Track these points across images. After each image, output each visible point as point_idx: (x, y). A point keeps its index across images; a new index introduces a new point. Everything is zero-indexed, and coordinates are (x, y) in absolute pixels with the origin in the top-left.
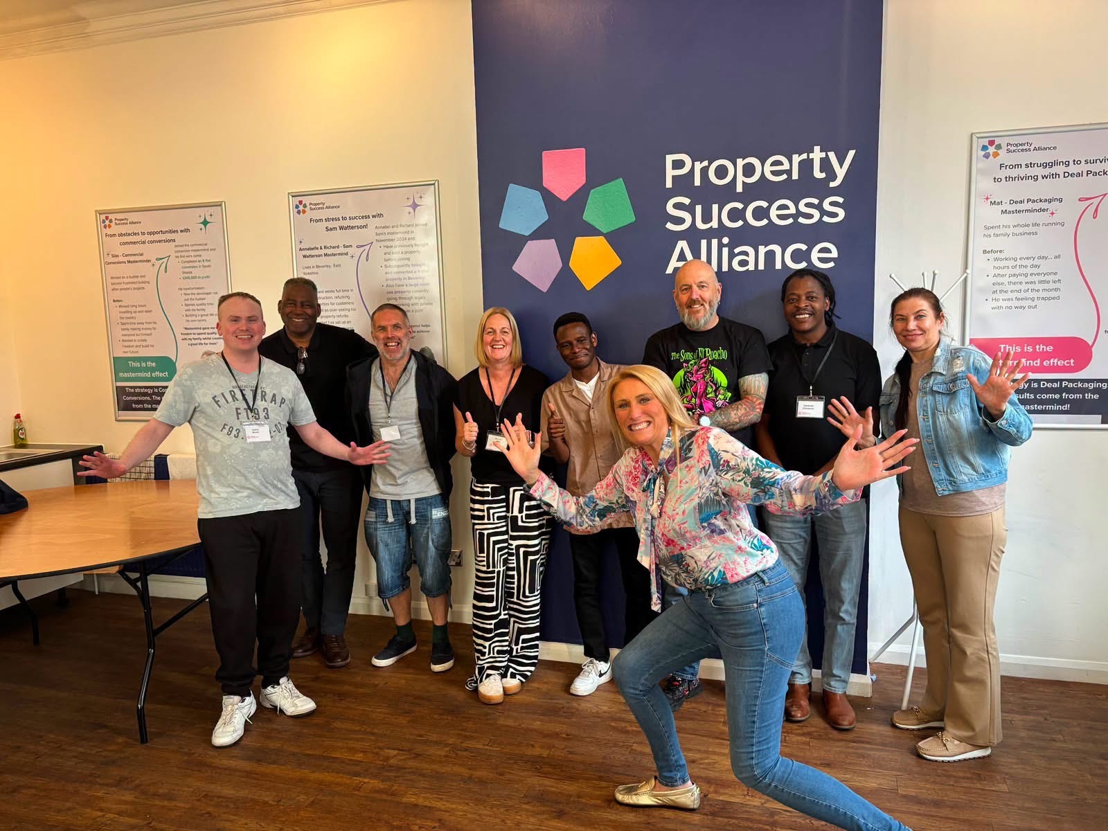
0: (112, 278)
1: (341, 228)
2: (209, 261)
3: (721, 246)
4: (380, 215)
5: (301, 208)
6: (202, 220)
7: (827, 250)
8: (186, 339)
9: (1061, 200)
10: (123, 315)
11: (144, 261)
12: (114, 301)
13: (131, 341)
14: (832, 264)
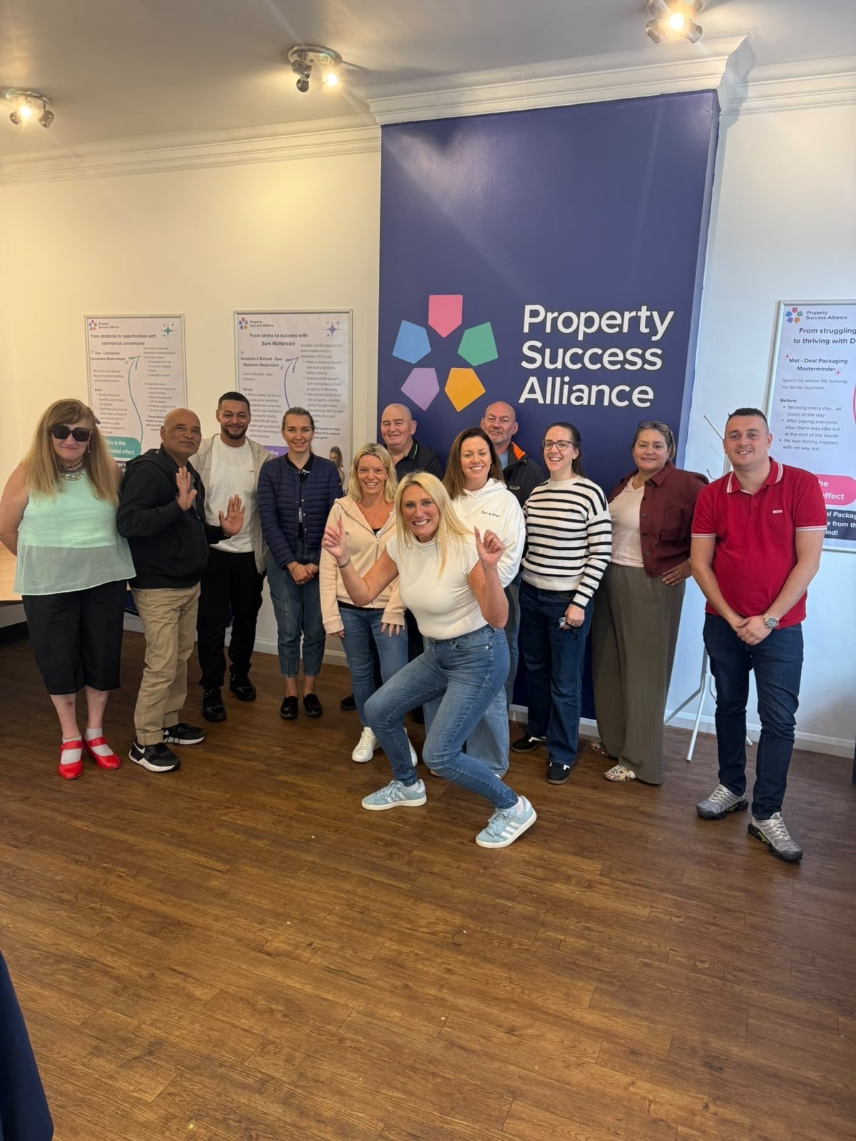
0: (95, 371)
1: (274, 343)
2: (170, 362)
3: (563, 383)
4: (305, 335)
5: (243, 324)
6: (166, 328)
7: (645, 392)
8: (149, 425)
9: (846, 362)
10: (102, 402)
11: (119, 359)
12: (96, 390)
13: (108, 423)
14: (648, 404)
